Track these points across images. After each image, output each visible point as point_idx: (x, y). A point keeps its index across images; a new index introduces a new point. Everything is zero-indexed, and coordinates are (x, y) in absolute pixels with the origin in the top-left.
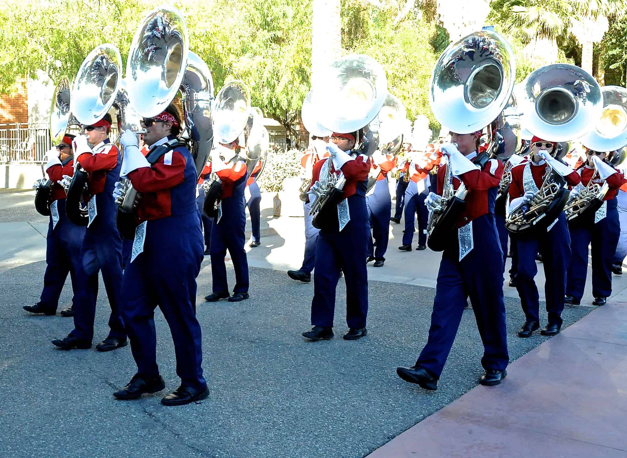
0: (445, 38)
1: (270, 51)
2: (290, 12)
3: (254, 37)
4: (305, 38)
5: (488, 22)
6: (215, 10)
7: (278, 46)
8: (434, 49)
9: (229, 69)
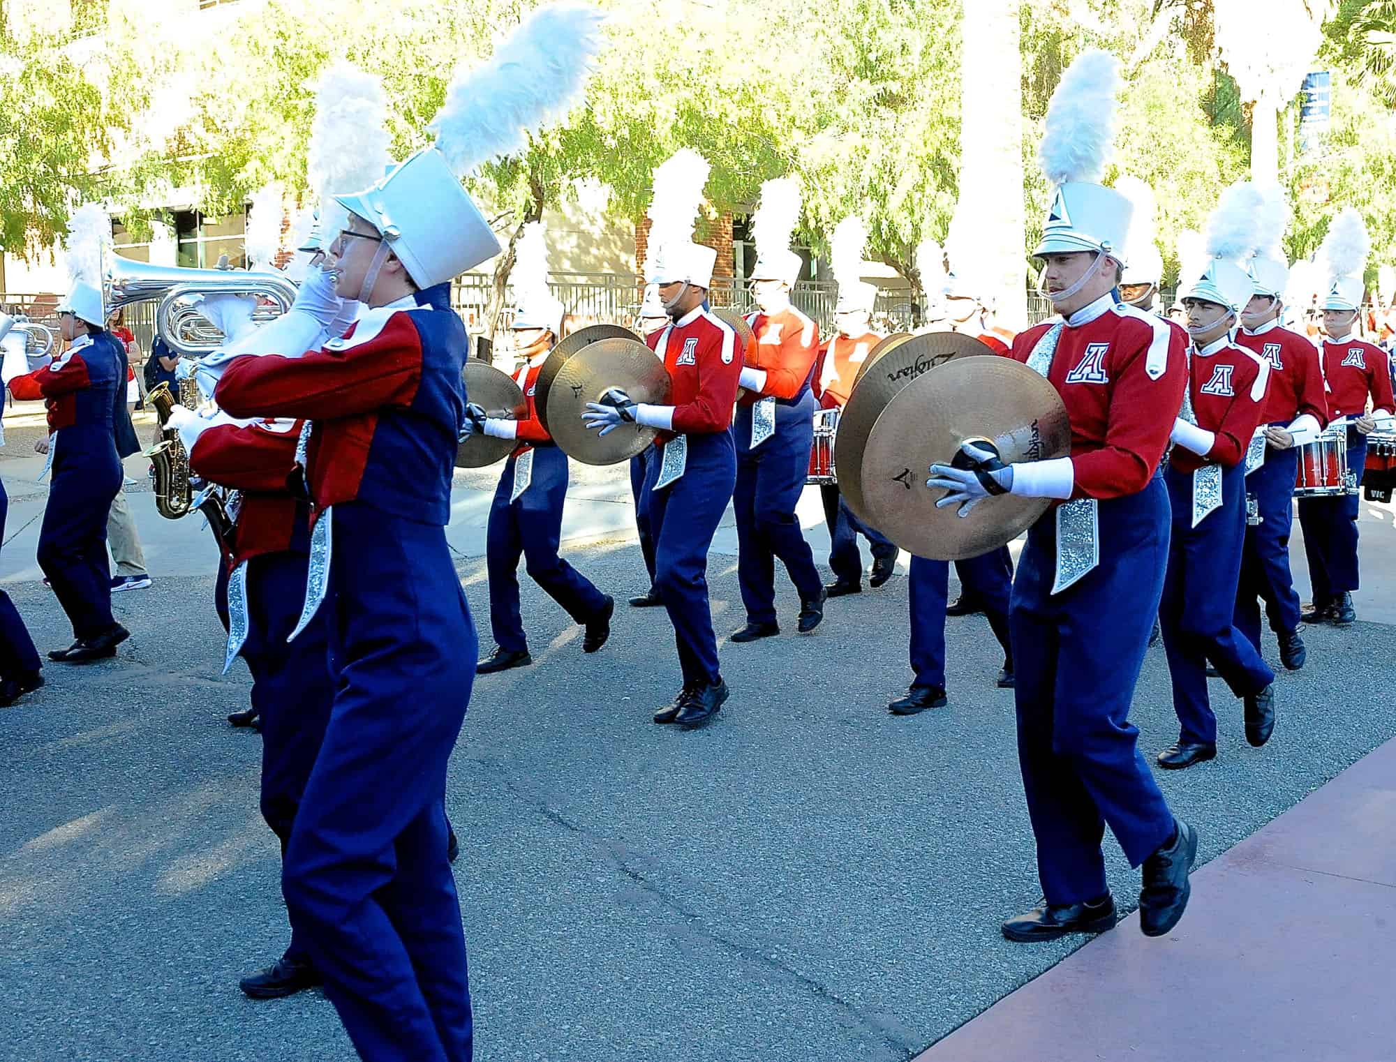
0: (1232, 96)
1: (876, 123)
2: (917, 42)
3: (841, 93)
4: (947, 95)
5: (1318, 64)
6: (761, 37)
7: (893, 112)
8: (1209, 119)
9: (790, 159)
